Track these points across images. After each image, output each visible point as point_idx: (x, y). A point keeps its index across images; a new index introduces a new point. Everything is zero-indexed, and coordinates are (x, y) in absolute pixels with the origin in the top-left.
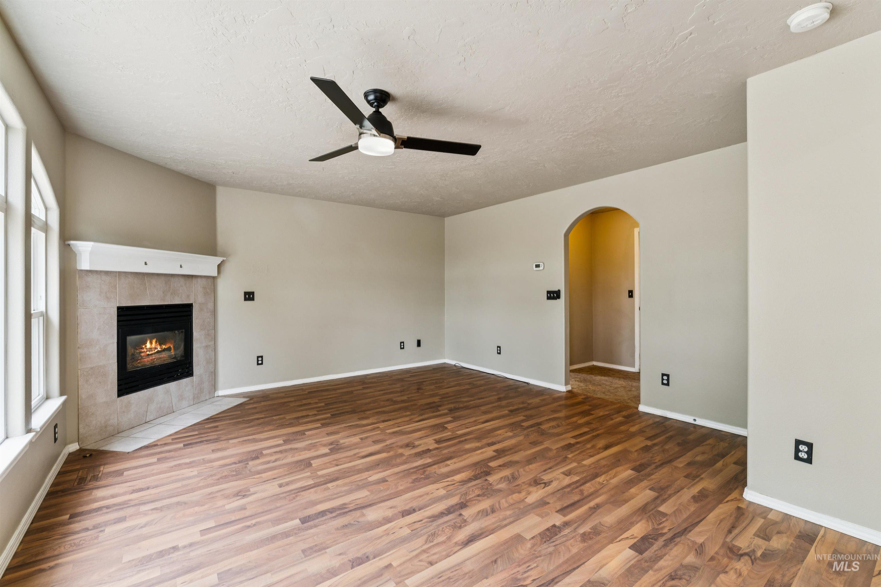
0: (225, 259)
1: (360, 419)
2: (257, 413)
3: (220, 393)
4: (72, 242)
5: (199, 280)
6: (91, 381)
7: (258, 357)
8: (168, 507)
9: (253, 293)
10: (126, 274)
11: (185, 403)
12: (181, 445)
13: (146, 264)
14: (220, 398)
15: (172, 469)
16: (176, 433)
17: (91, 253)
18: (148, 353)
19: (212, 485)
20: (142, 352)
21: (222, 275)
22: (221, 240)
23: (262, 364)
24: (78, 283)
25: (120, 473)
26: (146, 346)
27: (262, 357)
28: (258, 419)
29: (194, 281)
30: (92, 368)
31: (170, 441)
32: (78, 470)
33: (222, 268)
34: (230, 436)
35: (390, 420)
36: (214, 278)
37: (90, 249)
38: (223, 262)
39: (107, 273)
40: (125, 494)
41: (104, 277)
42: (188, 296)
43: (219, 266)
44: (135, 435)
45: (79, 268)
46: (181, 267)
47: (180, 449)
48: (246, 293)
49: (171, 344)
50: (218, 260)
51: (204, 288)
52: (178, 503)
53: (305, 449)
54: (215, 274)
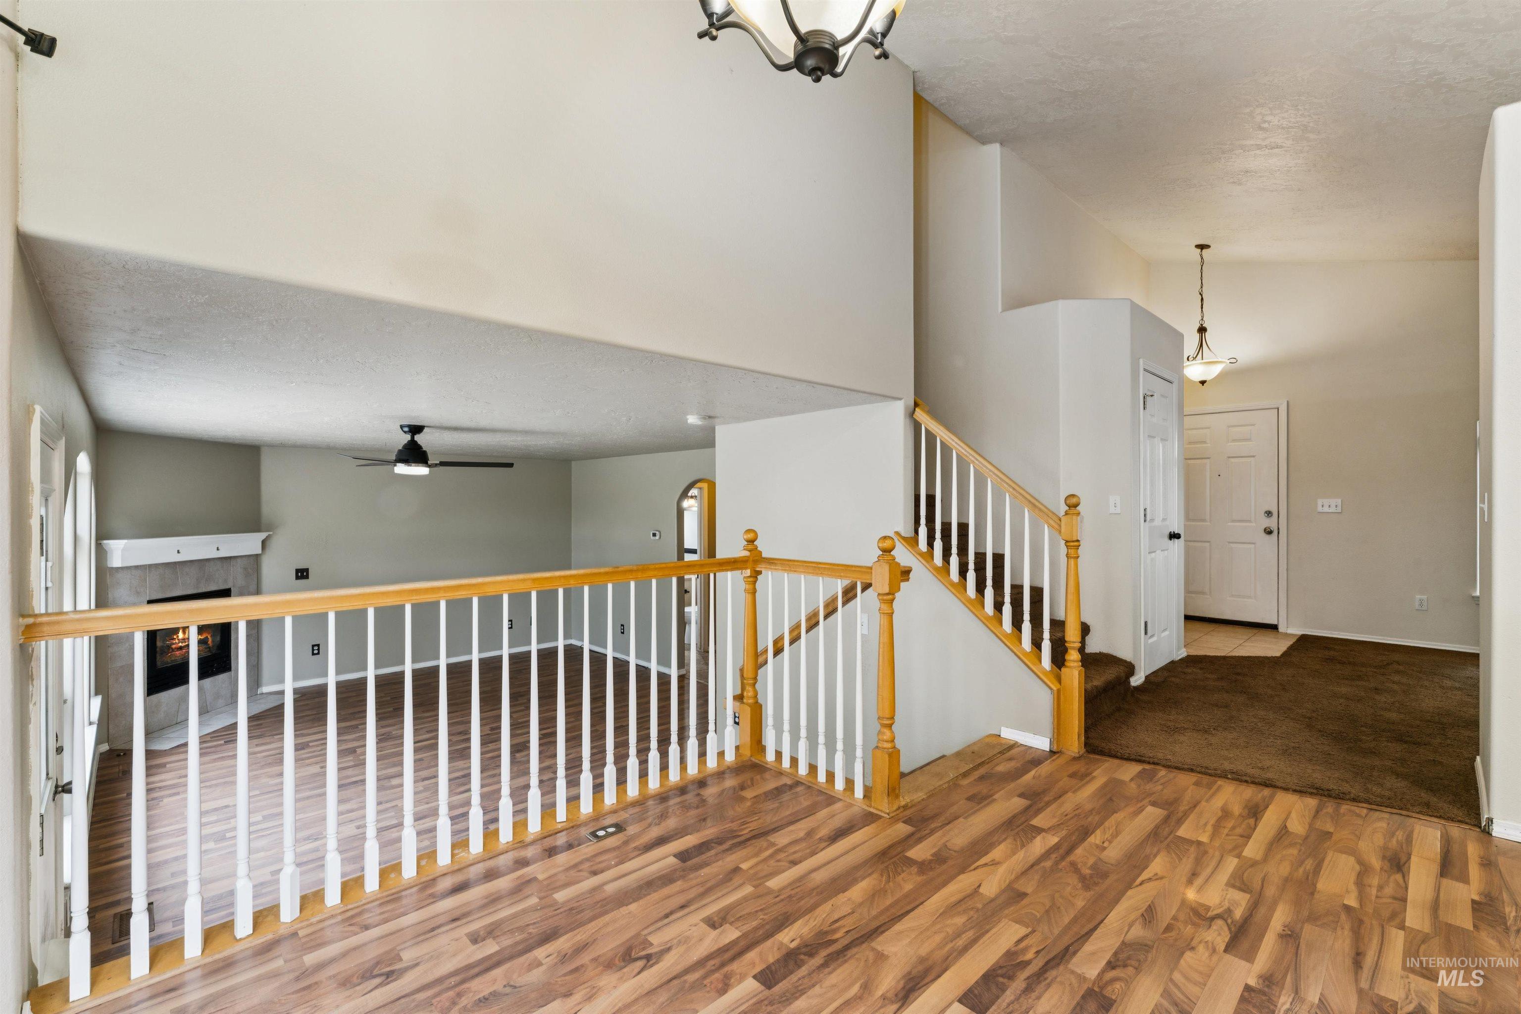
0: (271, 533)
1: (423, 712)
2: (309, 710)
3: (265, 689)
4: (105, 542)
5: (239, 560)
6: (121, 679)
7: (313, 646)
8: (216, 785)
9: (307, 570)
10: (157, 566)
11: (221, 702)
12: (222, 742)
13: (178, 552)
14: (265, 696)
15: (215, 760)
16: (214, 732)
17: (124, 550)
18: (180, 644)
19: (257, 770)
20: (174, 644)
21: (267, 551)
22: (267, 510)
23: (318, 653)
24: (108, 580)
25: (163, 765)
26: (178, 637)
27: (318, 645)
28: (309, 715)
29: (233, 562)
30: (122, 667)
31: (209, 739)
32: (119, 765)
33: (268, 543)
34: (274, 733)
35: (457, 711)
36: (257, 556)
37: (122, 546)
38: (268, 538)
39: (137, 567)
40: (173, 779)
41: (134, 572)
42: (226, 581)
43: (264, 543)
44: (167, 736)
45: (109, 566)
46: (218, 549)
47: (221, 745)
48: (297, 571)
49: (209, 633)
50: (263, 535)
51: (245, 569)
52: (225, 783)
53: (353, 740)
54: (259, 551)
